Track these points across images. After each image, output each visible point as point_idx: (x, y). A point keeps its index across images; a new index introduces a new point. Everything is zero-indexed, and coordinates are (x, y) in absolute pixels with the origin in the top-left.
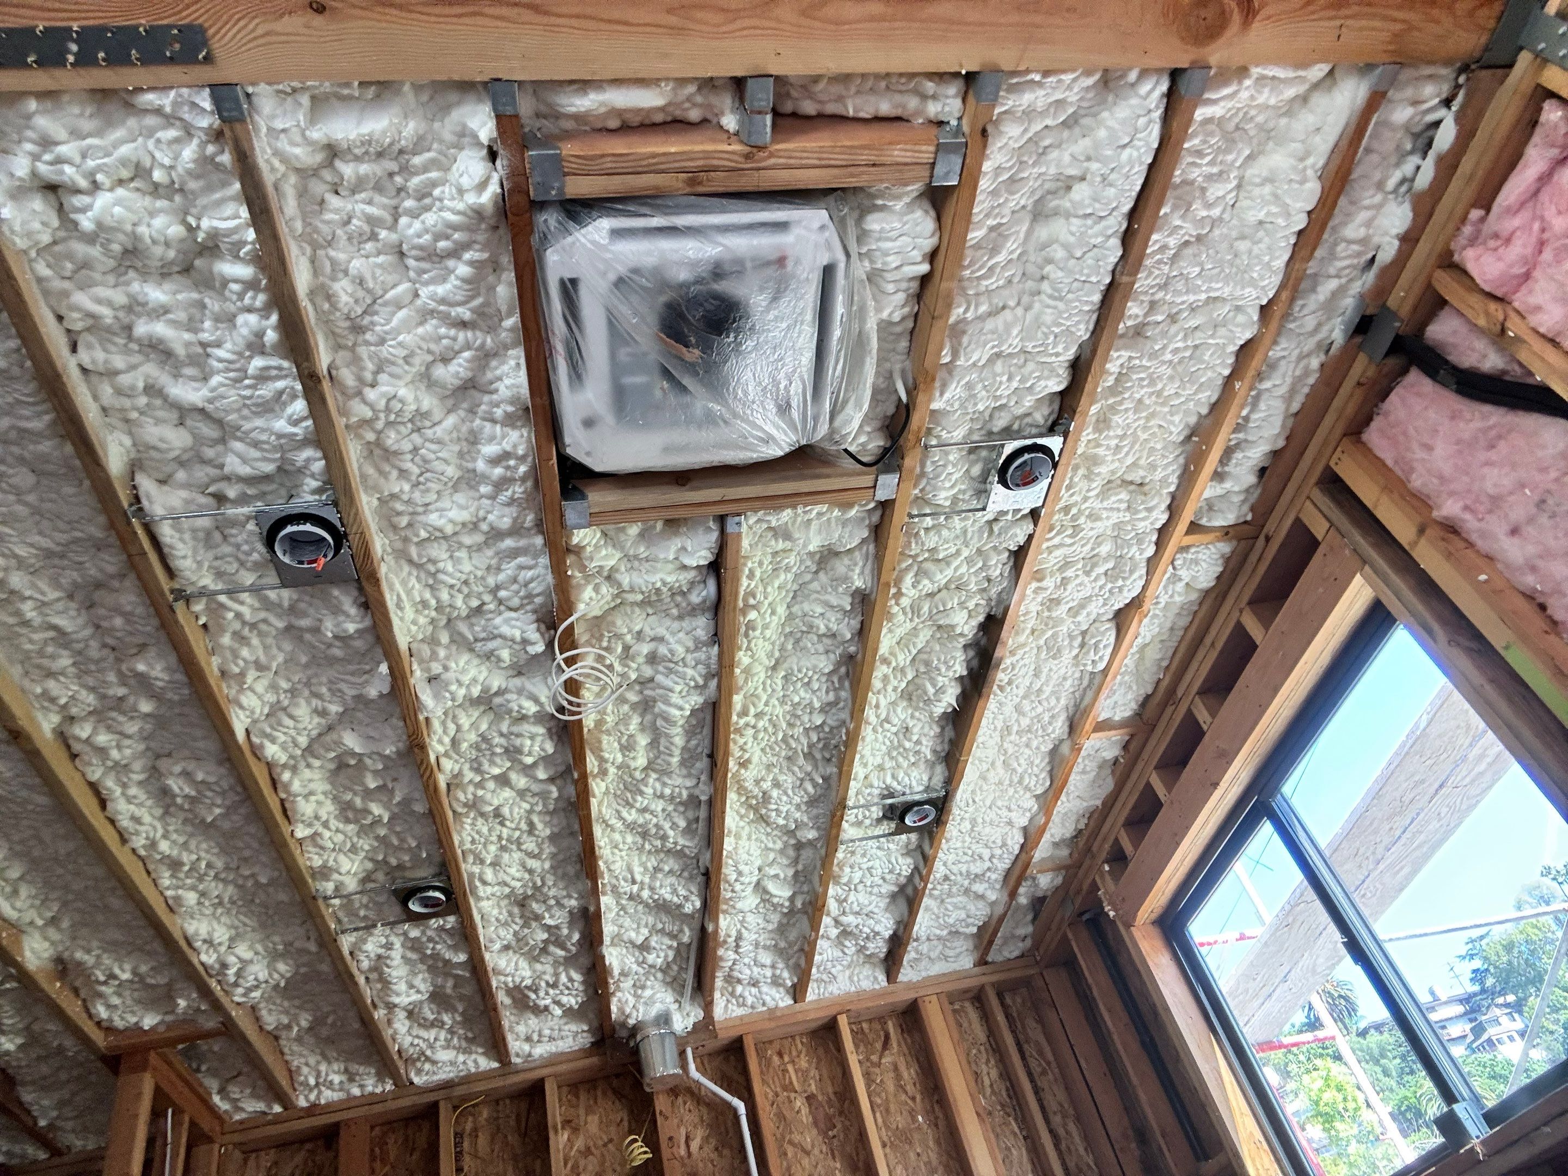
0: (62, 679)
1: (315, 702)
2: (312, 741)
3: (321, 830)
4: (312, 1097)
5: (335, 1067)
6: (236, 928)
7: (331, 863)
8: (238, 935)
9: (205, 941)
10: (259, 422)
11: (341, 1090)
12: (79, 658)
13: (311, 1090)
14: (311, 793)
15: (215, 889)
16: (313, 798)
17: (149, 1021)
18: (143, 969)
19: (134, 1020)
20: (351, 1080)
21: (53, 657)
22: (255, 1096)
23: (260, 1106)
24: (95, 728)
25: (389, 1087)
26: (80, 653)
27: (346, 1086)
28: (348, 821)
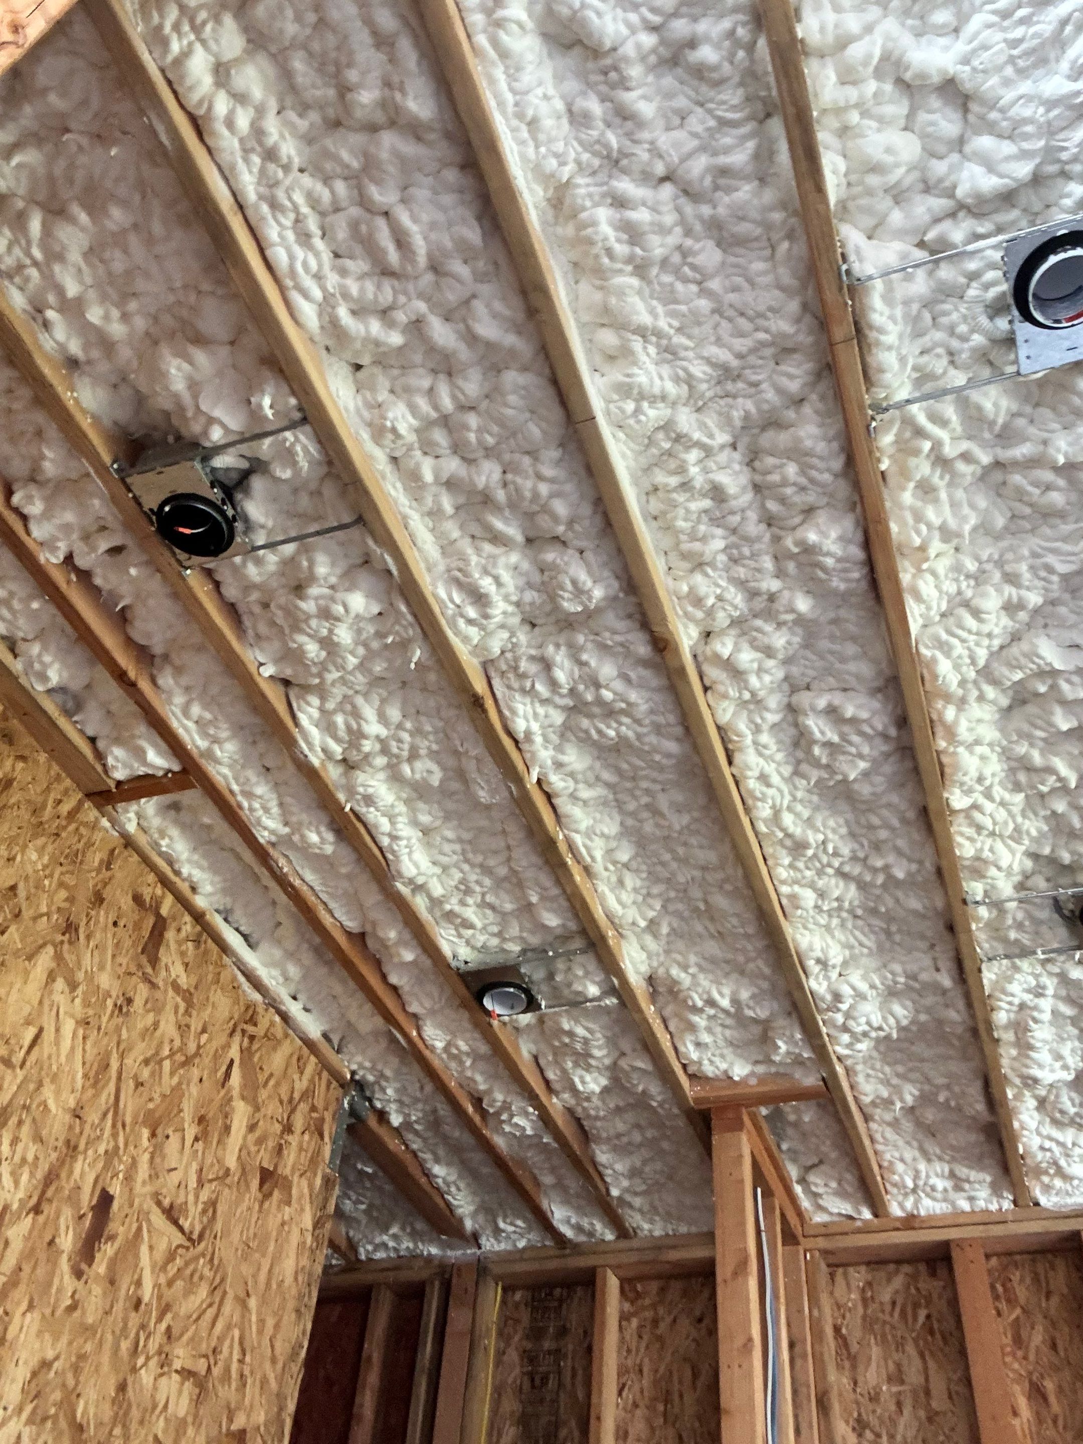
0: (709, 570)
1: (1009, 591)
2: (995, 655)
3: (981, 800)
4: (909, 1204)
5: (938, 1167)
6: (851, 947)
7: (986, 854)
8: (853, 957)
9: (818, 961)
10: (1025, 87)
11: (945, 1200)
12: (733, 539)
13: (906, 1195)
14: (977, 742)
15: (837, 888)
16: (978, 749)
17: (740, 1070)
18: (745, 995)
19: (724, 1066)
20: (958, 1188)
21: (704, 539)
22: (841, 1194)
23: (846, 1208)
24: (736, 644)
25: (1007, 1205)
26: (734, 531)
27: (952, 1195)
28: (1017, 787)
